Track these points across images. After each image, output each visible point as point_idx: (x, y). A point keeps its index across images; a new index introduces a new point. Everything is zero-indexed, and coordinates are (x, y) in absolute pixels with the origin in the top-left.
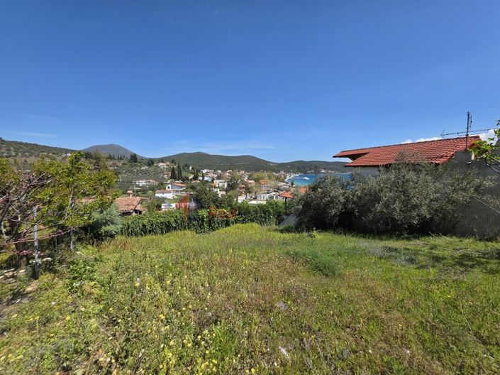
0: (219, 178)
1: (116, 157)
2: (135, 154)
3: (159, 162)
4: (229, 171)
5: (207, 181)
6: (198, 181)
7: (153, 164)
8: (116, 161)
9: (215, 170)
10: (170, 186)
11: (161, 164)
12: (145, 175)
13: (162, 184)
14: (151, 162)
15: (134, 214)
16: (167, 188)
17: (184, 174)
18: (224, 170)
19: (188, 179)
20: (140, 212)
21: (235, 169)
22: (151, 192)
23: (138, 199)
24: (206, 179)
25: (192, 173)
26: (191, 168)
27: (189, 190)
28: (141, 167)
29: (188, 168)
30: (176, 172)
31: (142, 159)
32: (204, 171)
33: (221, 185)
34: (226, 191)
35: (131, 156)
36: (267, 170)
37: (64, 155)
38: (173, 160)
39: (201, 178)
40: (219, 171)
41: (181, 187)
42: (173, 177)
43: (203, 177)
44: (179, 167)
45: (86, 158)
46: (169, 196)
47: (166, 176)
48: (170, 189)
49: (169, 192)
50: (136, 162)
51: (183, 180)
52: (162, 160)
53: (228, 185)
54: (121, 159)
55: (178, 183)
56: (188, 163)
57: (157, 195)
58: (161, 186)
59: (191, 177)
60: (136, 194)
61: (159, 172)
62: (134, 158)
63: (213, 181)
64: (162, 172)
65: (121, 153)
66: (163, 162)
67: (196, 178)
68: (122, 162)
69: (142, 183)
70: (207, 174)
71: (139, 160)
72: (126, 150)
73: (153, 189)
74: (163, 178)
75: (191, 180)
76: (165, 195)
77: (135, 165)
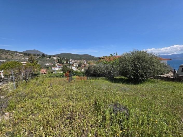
0: (75, 63)
1: (37, 55)
3: (53, 57)
4: (79, 60)
5: (71, 64)
6: (68, 64)
7: (51, 57)
8: (37, 56)
9: (74, 60)
11: (54, 57)
12: (48, 62)
14: (50, 57)
15: (44, 74)
16: (56, 66)
17: (63, 61)
18: (78, 60)
19: (64, 63)
20: (46, 74)
21: (82, 59)
23: (45, 70)
24: (71, 63)
26: (65, 59)
28: (46, 59)
29: (64, 59)
30: (60, 60)
31: (47, 55)
32: (70, 60)
33: (76, 65)
34: (78, 67)
35: (42, 54)
36: (93, 60)
37: (16, 54)
38: (58, 56)
39: (69, 63)
40: (76, 60)
41: (61, 66)
42: (59, 62)
43: (70, 62)
44: (61, 58)
45: (25, 55)
46: (57, 69)
47: (56, 62)
51: (62, 64)
52: (54, 56)
53: (78, 65)
54: (38, 55)
55: (60, 64)
56: (64, 57)
57: (52, 69)
58: (54, 66)
59: (65, 62)
60: (45, 68)
61: (52, 61)
62: (43, 55)
63: (73, 64)
64: (54, 60)
65: (38, 53)
66: (55, 57)
67: (67, 63)
68: (39, 56)
69: (47, 64)
70: (71, 61)
71: (45, 55)
72: (40, 52)
73: (51, 67)
74: (55, 63)
75: (65, 63)
76: (55, 69)
77: (44, 58)
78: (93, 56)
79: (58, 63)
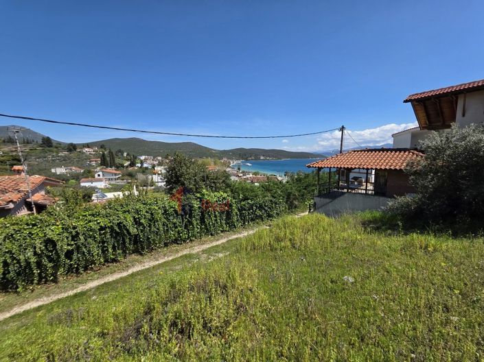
0: (160, 164)
2: (48, 138)
3: (84, 147)
4: (170, 158)
5: (147, 168)
6: (135, 168)
7: (75, 149)
9: (154, 157)
10: (101, 173)
11: (87, 149)
12: (64, 162)
13: (89, 172)
14: (72, 148)
16: (96, 176)
17: (117, 161)
19: (123, 166)
22: (74, 181)
24: (145, 165)
25: (128, 160)
26: (125, 154)
27: (126, 177)
28: (58, 153)
29: (122, 155)
30: (108, 159)
31: (59, 144)
32: (143, 158)
35: (43, 140)
38: (102, 145)
39: (139, 165)
40: (160, 158)
41: (116, 174)
42: (104, 163)
43: (142, 163)
44: (110, 153)
46: (101, 185)
47: (94, 163)
48: (101, 177)
49: (100, 180)
50: (51, 146)
51: (117, 167)
52: (88, 146)
54: (28, 143)
55: (112, 170)
56: (122, 149)
57: (82, 184)
58: (89, 174)
59: (127, 164)
61: (82, 160)
62: (47, 142)
63: (153, 167)
64: (88, 158)
65: (28, 137)
66: (88, 147)
67: (133, 164)
68: (30, 146)
69: (60, 171)
70: (146, 160)
71: (54, 144)
72: (36, 133)
73: (77, 177)
74: (90, 165)
75: (127, 167)
76: (94, 184)
77: (50, 151)
78: (206, 148)
79: (101, 164)
